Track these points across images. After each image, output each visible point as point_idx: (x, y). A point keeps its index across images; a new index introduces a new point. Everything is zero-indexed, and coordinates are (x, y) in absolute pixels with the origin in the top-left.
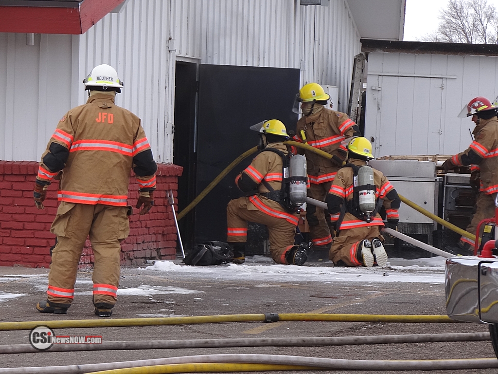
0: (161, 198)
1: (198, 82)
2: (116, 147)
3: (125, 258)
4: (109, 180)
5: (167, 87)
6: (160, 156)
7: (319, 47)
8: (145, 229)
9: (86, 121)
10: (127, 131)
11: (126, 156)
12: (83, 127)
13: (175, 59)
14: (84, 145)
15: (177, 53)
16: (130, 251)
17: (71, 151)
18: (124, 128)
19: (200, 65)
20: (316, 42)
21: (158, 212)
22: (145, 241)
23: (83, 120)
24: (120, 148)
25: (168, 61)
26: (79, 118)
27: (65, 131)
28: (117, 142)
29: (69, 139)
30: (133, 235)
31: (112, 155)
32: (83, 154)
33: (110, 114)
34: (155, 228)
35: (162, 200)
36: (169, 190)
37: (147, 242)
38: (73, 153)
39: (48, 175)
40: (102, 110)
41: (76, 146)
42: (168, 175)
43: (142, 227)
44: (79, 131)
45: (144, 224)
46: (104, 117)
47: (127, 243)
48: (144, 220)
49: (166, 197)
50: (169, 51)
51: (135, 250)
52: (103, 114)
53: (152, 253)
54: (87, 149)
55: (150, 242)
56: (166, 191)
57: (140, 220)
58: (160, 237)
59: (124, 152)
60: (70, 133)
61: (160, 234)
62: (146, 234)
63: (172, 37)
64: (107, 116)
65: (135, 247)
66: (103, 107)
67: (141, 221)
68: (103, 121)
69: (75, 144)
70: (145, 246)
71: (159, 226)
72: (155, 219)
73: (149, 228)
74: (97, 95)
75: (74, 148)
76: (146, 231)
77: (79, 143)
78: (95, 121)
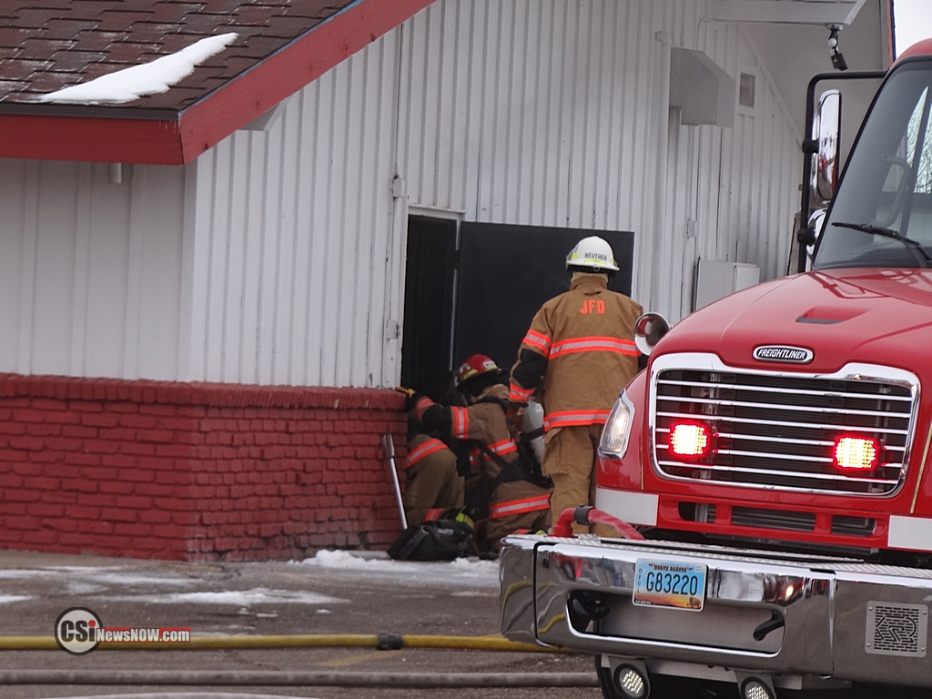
0: (369, 446)
1: (459, 251)
2: (612, 344)
3: (289, 546)
4: (607, 390)
5: (389, 259)
6: (371, 376)
7: (729, 197)
8: (334, 497)
9: (568, 314)
10: (626, 322)
11: (628, 356)
12: (563, 322)
13: (407, 212)
14: (568, 346)
15: (412, 201)
16: (301, 534)
17: (551, 358)
18: (620, 318)
19: (463, 223)
20: (724, 190)
21: (362, 470)
22: (334, 518)
23: (562, 313)
24: (618, 346)
25: (392, 214)
26: (557, 311)
27: (539, 331)
28: (613, 338)
29: (544, 342)
30: (309, 508)
31: (607, 356)
32: (567, 359)
33: (599, 302)
34: (357, 497)
35: (372, 450)
36: (387, 434)
37: (339, 520)
38: (554, 360)
39: (521, 394)
40: (588, 297)
41: (557, 350)
42: (384, 408)
43: (327, 494)
44: (559, 328)
45: (331, 489)
46: (591, 306)
47: (296, 521)
48: (333, 483)
49: (381, 446)
50: (394, 198)
51: (313, 534)
52: (590, 301)
53: (350, 539)
54: (571, 352)
55: (344, 520)
56: (382, 435)
57: (324, 481)
58: (365, 512)
59: (625, 351)
60: (544, 333)
61: (367, 507)
62: (337, 507)
63: (401, 175)
64: (595, 304)
65: (313, 528)
66: (590, 293)
67: (325, 485)
68: (591, 312)
69: (556, 347)
70: (335, 526)
71: (366, 494)
72: (356, 482)
73: (343, 496)
74: (582, 277)
75: (554, 354)
76: (337, 501)
77: (560, 345)
78: (580, 313)
